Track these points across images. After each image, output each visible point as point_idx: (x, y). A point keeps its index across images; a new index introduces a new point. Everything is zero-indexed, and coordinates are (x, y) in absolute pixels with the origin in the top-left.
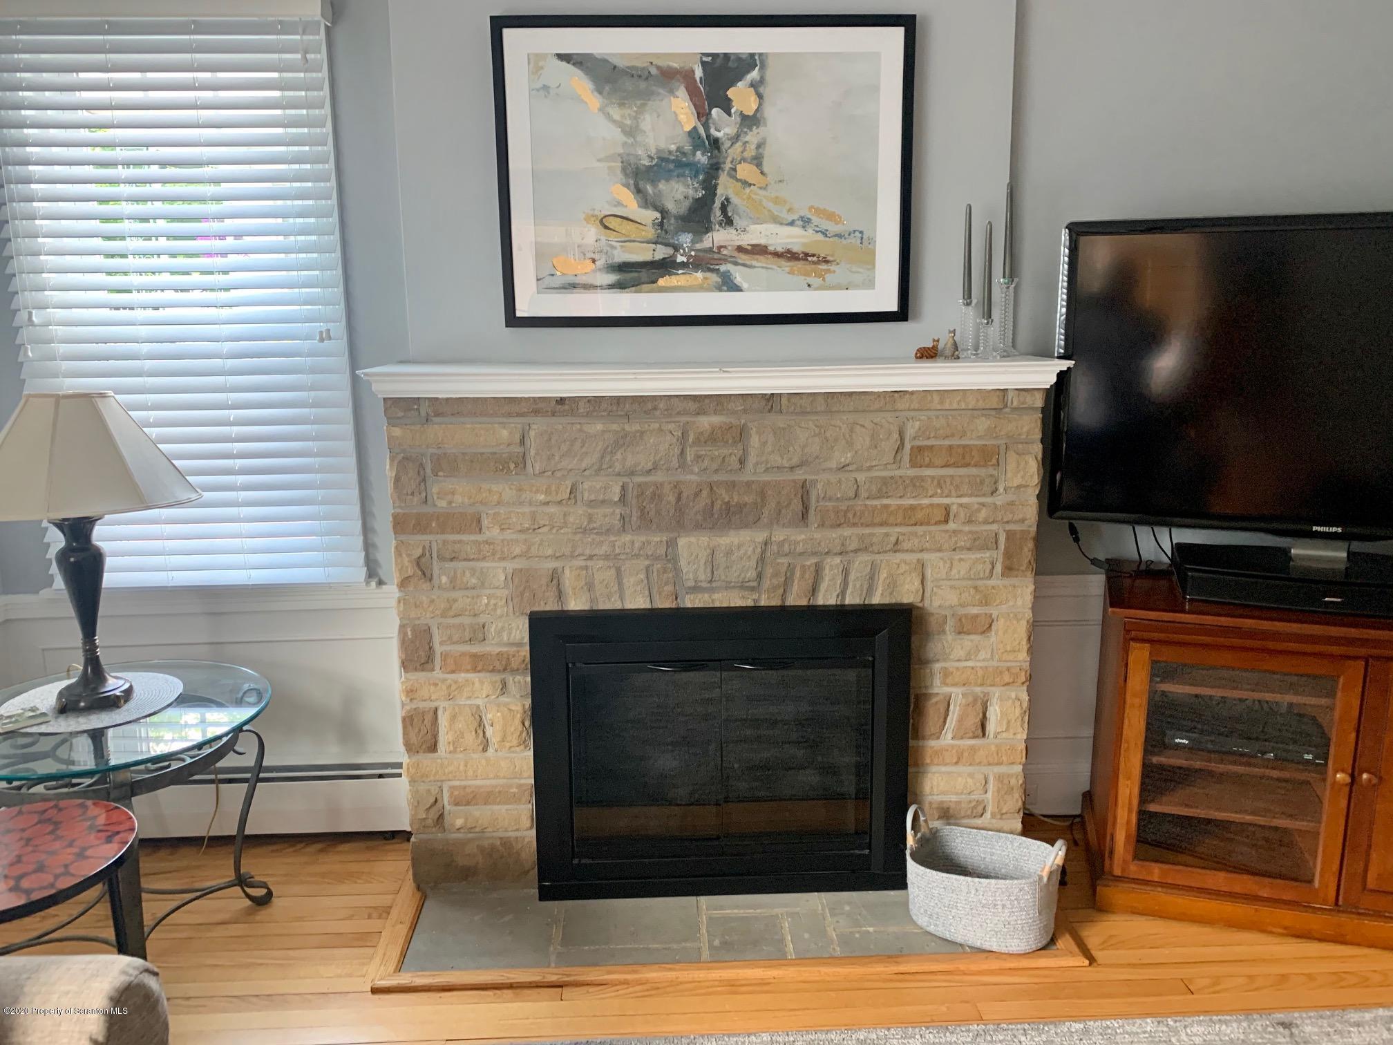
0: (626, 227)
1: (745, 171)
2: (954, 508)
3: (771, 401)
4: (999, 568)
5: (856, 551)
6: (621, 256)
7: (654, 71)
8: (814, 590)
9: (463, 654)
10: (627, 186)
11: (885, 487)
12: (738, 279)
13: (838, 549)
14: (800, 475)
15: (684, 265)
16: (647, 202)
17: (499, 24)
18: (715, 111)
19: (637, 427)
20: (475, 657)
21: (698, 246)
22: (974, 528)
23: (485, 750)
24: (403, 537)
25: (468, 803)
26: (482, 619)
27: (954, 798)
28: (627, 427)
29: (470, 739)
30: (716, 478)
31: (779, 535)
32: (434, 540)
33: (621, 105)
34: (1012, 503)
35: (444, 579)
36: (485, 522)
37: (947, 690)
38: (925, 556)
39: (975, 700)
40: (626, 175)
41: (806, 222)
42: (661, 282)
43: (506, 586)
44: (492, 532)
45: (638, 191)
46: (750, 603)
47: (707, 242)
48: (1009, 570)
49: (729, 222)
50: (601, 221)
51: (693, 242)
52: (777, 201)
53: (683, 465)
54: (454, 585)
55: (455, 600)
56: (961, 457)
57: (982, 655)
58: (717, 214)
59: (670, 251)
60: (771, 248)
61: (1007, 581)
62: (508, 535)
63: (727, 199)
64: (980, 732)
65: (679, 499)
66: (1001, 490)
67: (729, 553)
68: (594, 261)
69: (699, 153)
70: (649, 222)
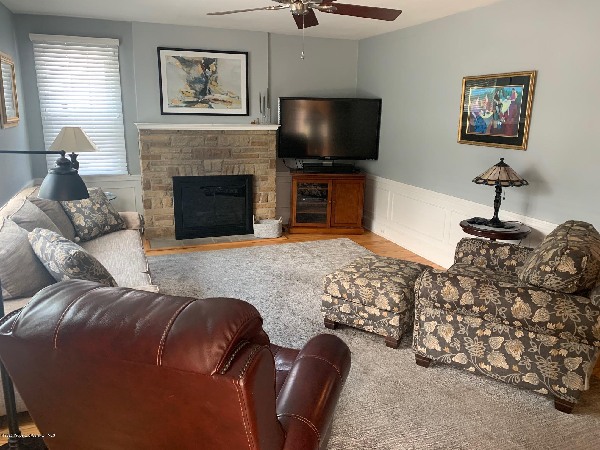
0: (188, 94)
1: (213, 83)
2: (260, 155)
3: (223, 132)
4: (269, 167)
5: (241, 163)
6: (187, 100)
7: (193, 61)
8: (233, 172)
9: (157, 186)
10: (188, 85)
11: (246, 150)
12: (213, 106)
13: (237, 163)
14: (229, 147)
15: (200, 102)
16: (192, 89)
17: (159, 49)
18: (207, 70)
19: (194, 137)
20: (160, 187)
21: (204, 98)
22: (264, 159)
23: (162, 208)
24: (144, 160)
25: (159, 220)
26: (162, 178)
27: (262, 215)
28: (192, 137)
29: (159, 205)
30: (212, 148)
31: (225, 160)
32: (151, 161)
33: (186, 67)
34: (271, 154)
35: (153, 170)
36: (162, 157)
37: (260, 192)
38: (255, 164)
39: (265, 194)
40: (188, 83)
41: (227, 94)
42: (196, 106)
43: (166, 171)
44: (163, 159)
45: (190, 86)
46: (219, 175)
47: (206, 98)
48: (271, 167)
49: (210, 93)
50: (182, 92)
51: (203, 97)
52: (220, 89)
53: (204, 145)
54: (155, 171)
55: (155, 174)
56: (261, 144)
57: (266, 185)
58: (207, 92)
59: (198, 99)
60: (219, 99)
61: (270, 170)
62: (167, 160)
63: (210, 89)
64: (266, 201)
65: (204, 152)
66: (269, 151)
67: (215, 164)
68: (181, 101)
69: (203, 79)
70: (193, 93)
